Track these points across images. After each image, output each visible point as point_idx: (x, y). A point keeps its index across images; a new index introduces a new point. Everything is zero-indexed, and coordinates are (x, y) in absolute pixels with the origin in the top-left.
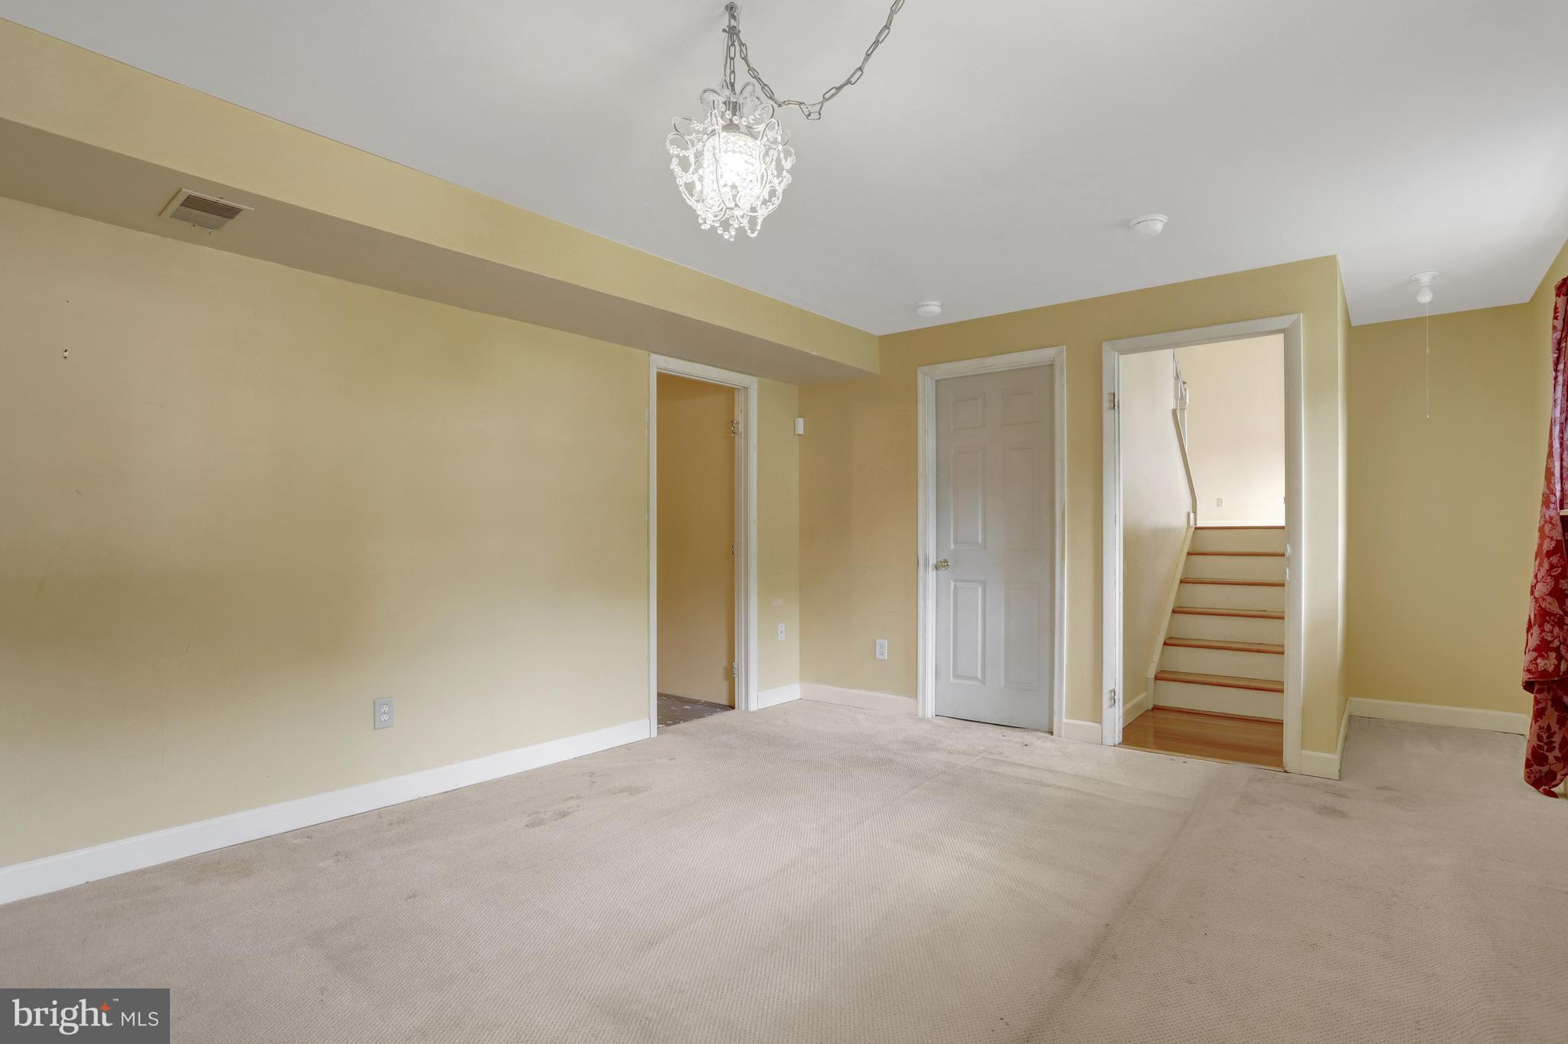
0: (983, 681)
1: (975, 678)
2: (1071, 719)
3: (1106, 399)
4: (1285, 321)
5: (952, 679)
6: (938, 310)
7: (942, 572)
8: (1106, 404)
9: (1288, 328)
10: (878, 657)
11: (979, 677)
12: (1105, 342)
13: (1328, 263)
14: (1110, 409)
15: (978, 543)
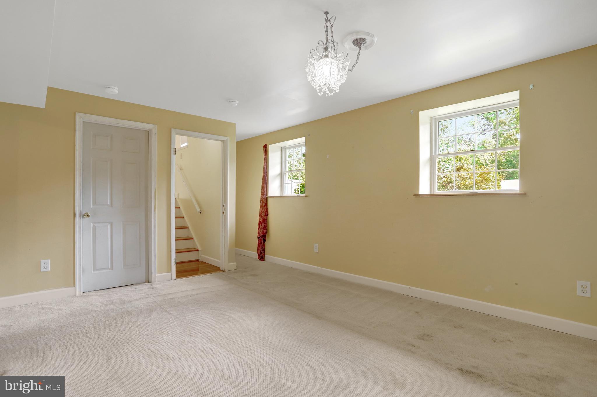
0: (112, 269)
1: (108, 268)
2: (160, 273)
3: (173, 150)
4: (224, 138)
5: (92, 271)
6: (117, 92)
7: (87, 220)
8: (173, 152)
9: (225, 141)
10: (42, 270)
11: (109, 267)
12: (173, 129)
13: (233, 125)
14: (174, 154)
15: (108, 204)
